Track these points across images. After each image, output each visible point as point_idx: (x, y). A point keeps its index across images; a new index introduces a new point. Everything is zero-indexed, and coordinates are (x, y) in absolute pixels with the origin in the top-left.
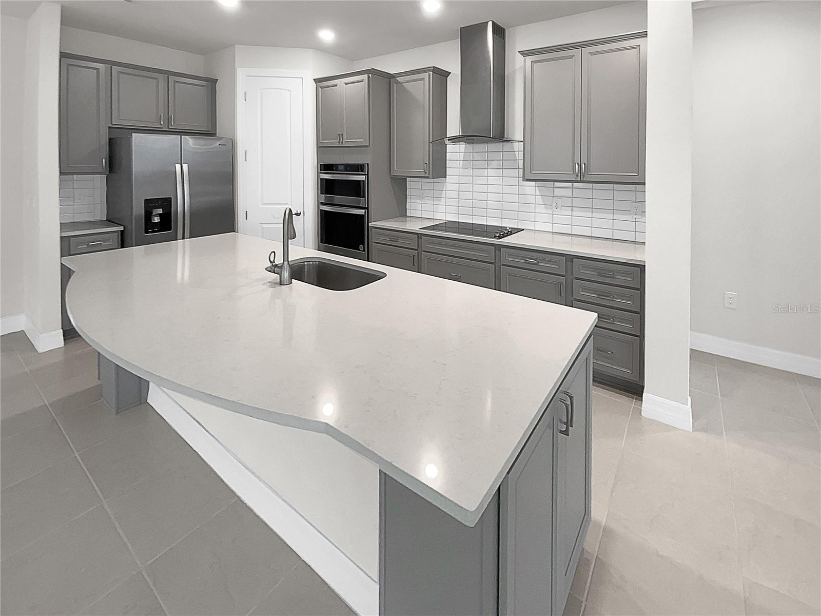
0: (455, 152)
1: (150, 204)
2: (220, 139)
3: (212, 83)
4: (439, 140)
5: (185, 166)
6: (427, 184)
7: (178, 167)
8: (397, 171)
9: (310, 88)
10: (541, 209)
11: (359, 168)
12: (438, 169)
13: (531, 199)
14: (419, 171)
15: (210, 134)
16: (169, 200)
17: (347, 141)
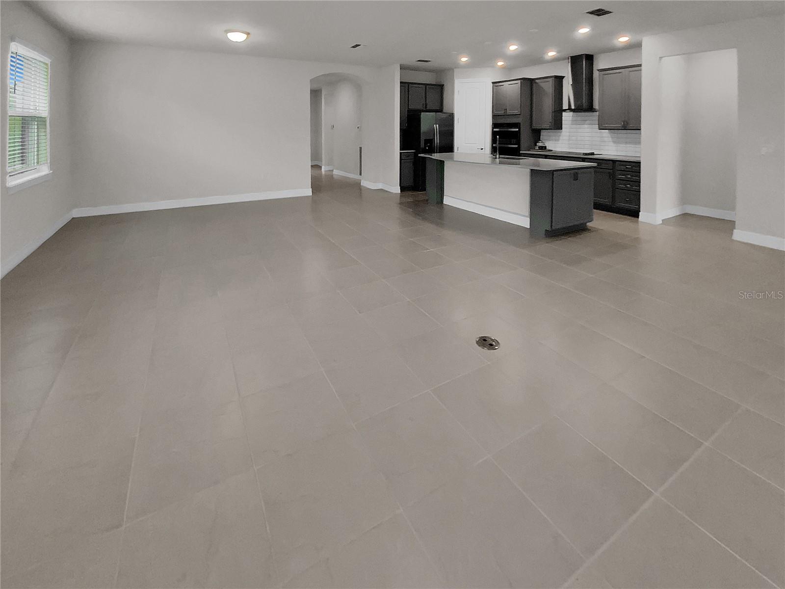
0: (567, 117)
1: (427, 141)
2: (445, 113)
3: (441, 87)
4: (558, 111)
5: (437, 125)
6: (552, 133)
7: (435, 125)
8: (536, 126)
9: (490, 86)
10: (612, 144)
11: (516, 125)
12: (557, 125)
13: (606, 139)
14: (547, 126)
15: (440, 110)
16: (432, 140)
17: (509, 112)
